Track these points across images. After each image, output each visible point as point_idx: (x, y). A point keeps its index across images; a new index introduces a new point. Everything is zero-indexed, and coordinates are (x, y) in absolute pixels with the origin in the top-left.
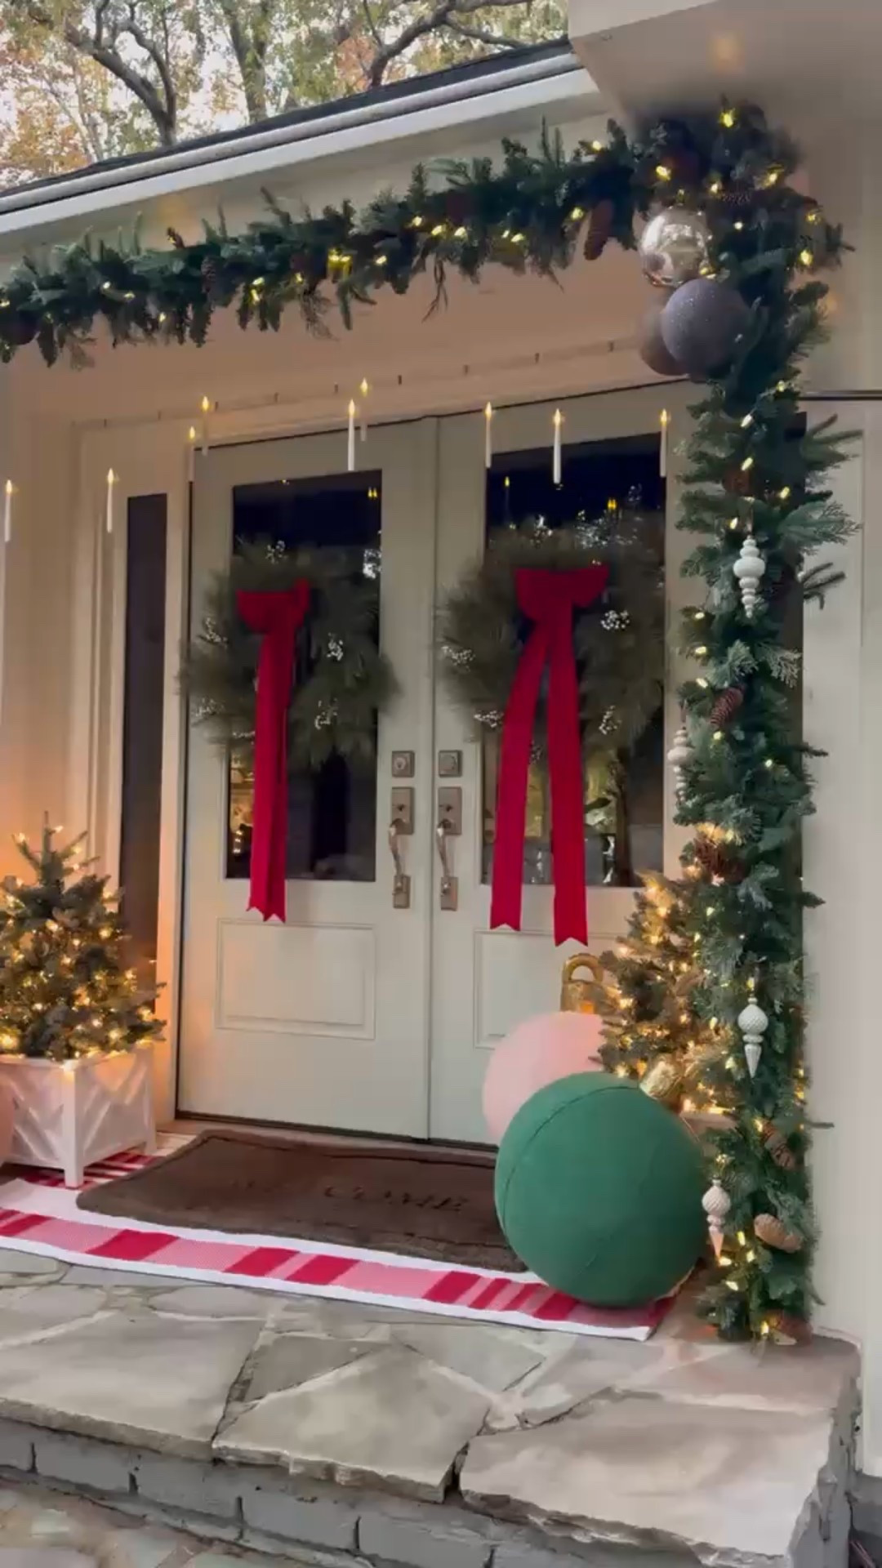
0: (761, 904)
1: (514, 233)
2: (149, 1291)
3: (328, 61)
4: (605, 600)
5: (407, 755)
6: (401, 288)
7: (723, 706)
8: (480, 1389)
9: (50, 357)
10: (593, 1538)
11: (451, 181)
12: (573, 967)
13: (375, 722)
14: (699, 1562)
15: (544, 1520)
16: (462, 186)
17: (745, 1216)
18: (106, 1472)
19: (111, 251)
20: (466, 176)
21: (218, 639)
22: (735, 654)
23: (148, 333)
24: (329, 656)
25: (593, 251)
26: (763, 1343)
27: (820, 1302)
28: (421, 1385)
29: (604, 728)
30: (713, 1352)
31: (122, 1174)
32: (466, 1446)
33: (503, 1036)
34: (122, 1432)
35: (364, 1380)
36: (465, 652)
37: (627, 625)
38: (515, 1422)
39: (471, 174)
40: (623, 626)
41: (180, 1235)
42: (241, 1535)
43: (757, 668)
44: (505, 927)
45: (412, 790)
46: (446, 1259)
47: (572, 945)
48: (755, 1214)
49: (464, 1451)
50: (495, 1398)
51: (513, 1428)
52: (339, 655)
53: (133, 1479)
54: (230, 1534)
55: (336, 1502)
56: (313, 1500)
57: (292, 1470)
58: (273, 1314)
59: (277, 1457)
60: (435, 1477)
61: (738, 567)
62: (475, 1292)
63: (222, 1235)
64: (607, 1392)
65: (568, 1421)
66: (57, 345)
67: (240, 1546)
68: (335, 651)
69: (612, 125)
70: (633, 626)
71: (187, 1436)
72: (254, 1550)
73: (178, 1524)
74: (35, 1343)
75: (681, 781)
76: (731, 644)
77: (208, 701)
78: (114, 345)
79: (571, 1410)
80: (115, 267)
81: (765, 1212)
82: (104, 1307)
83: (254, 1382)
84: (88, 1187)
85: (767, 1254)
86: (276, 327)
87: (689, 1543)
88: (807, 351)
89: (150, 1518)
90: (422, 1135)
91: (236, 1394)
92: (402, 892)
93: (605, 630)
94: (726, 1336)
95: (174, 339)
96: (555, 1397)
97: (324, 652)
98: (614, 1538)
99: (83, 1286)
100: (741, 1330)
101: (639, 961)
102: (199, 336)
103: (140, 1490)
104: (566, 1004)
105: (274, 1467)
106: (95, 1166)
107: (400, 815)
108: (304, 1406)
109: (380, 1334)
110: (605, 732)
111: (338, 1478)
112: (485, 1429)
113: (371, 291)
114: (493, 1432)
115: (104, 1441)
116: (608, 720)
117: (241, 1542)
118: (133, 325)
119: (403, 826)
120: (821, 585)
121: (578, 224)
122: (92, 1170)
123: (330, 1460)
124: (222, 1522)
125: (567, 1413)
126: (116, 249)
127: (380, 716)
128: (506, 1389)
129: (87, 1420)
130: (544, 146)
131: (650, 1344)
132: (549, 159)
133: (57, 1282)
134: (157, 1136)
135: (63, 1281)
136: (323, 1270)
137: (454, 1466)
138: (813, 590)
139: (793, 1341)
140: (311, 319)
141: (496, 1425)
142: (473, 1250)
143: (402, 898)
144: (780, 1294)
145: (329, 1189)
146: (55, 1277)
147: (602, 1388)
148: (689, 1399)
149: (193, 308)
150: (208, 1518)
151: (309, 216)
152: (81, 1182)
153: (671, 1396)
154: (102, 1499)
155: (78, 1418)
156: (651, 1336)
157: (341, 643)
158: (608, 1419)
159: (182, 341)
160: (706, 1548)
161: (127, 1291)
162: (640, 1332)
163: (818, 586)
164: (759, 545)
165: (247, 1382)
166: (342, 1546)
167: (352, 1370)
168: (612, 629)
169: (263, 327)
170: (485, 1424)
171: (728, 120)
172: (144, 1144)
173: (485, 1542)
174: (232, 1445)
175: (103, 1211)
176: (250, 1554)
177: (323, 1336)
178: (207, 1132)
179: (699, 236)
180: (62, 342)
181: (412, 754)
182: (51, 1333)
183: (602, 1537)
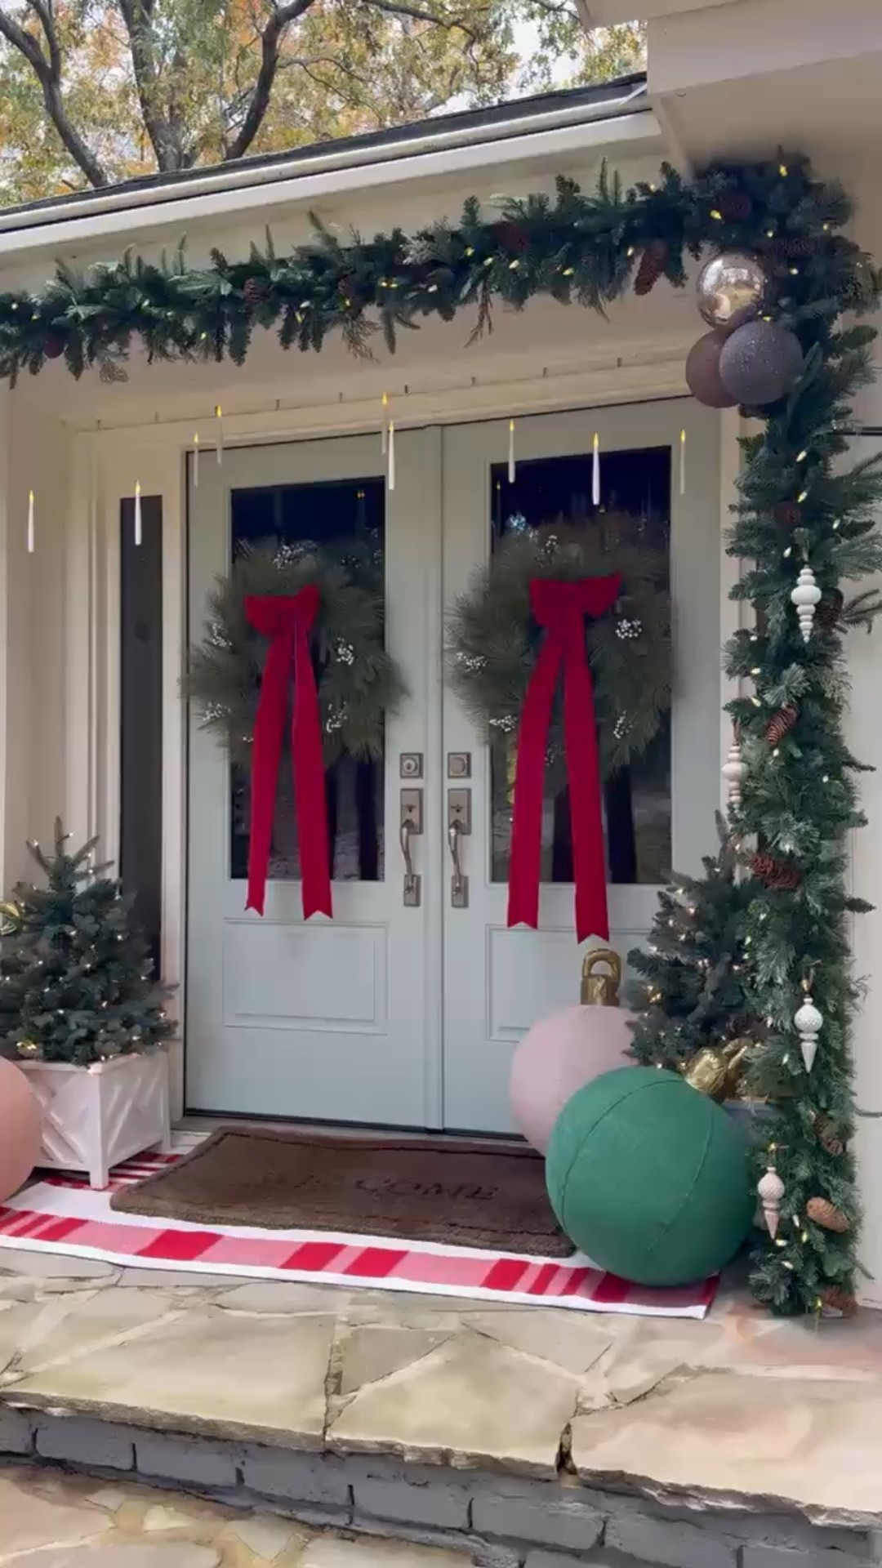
0: (817, 911)
1: (565, 268)
2: (212, 1289)
3: (219, 20)
4: (619, 610)
5: (417, 758)
6: (448, 314)
7: (779, 726)
8: (566, 1373)
9: (77, 369)
10: (707, 1505)
11: (504, 214)
12: (593, 962)
13: (383, 724)
14: (810, 1523)
15: (659, 1491)
16: (515, 220)
17: (798, 1200)
18: (213, 1469)
19: (151, 269)
20: (521, 210)
21: (223, 644)
22: (792, 676)
23: (184, 350)
24: (339, 660)
25: (643, 286)
26: (816, 1316)
27: (869, 1276)
28: (506, 1370)
29: (618, 733)
30: (769, 1327)
31: (147, 1174)
32: (569, 1426)
33: (527, 1029)
34: (232, 1429)
35: (450, 1367)
36: (478, 659)
37: (639, 634)
38: (607, 1402)
39: (525, 209)
40: (636, 635)
41: (224, 1234)
42: (351, 1522)
43: (809, 688)
44: (522, 925)
45: (420, 791)
46: (491, 1247)
47: (593, 942)
48: (807, 1199)
49: (568, 1430)
50: (582, 1379)
51: (605, 1408)
52: (350, 660)
53: (239, 1473)
54: (341, 1520)
55: (448, 1485)
56: (425, 1485)
57: (408, 1458)
58: (343, 1309)
59: (391, 1446)
60: (549, 1458)
61: (796, 594)
62: (529, 1278)
63: (264, 1230)
64: (682, 1370)
65: (654, 1400)
66: (85, 359)
67: (352, 1531)
68: (346, 655)
69: (665, 167)
70: (645, 634)
71: (298, 1429)
72: (366, 1534)
73: (288, 1514)
74: (113, 1348)
75: (737, 795)
76: (787, 667)
77: (214, 705)
78: (149, 361)
79: (654, 1387)
80: (155, 285)
81: (817, 1195)
82: (173, 1308)
83: (344, 1375)
84: (116, 1187)
85: (820, 1236)
86: (318, 347)
87: (798, 1506)
88: (853, 389)
89: (256, 1509)
90: (438, 1126)
91: (332, 1388)
92: (413, 889)
93: (620, 638)
94: (778, 1312)
95: (212, 357)
96: (635, 1377)
97: (332, 656)
98: (729, 1504)
99: (142, 1288)
100: (794, 1307)
101: (665, 958)
102: (239, 354)
103: (246, 1483)
104: (586, 998)
105: (389, 1455)
106: (120, 1166)
107: (409, 816)
108: (400, 1395)
109: (451, 1323)
110: (618, 736)
111: (453, 1463)
112: (580, 1410)
113: (418, 317)
114: (587, 1412)
115: (211, 1439)
116: (621, 725)
117: (353, 1527)
118: (171, 341)
119: (413, 827)
120: (869, 610)
121: (631, 259)
122: (117, 1171)
123: (444, 1447)
124: (333, 1509)
125: (651, 1390)
126: (157, 266)
127: (388, 716)
128: (587, 1371)
129: (194, 1419)
130: (602, 187)
131: (708, 1320)
132: (606, 197)
133: (115, 1285)
134: (172, 1134)
135: (120, 1284)
136: (376, 1263)
137: (561, 1446)
138: (859, 615)
139: (840, 1313)
140: (354, 341)
141: (587, 1405)
142: (519, 1238)
143: (412, 897)
144: (835, 1270)
145: (360, 1182)
146: (114, 1280)
147: (676, 1365)
148: (759, 1371)
149: (232, 327)
150: (317, 1506)
151: (359, 242)
152: (107, 1184)
153: (744, 1369)
154: (205, 1493)
155: (186, 1418)
156: (707, 1313)
157: (351, 647)
158: (690, 1394)
159: (219, 358)
160: (816, 1510)
161: (190, 1291)
162: (698, 1311)
163: (864, 612)
164: (815, 574)
165: (338, 1376)
166: (457, 1525)
167: (434, 1360)
168: (626, 637)
169: (304, 348)
170: (578, 1406)
171: (783, 170)
172: (159, 1143)
173: (597, 1514)
174: (345, 1437)
175: (140, 1211)
176: (362, 1538)
177: (397, 1327)
178: (222, 1128)
179: (756, 279)
180: (92, 354)
181: (420, 756)
182: (130, 1335)
183: (716, 1504)
